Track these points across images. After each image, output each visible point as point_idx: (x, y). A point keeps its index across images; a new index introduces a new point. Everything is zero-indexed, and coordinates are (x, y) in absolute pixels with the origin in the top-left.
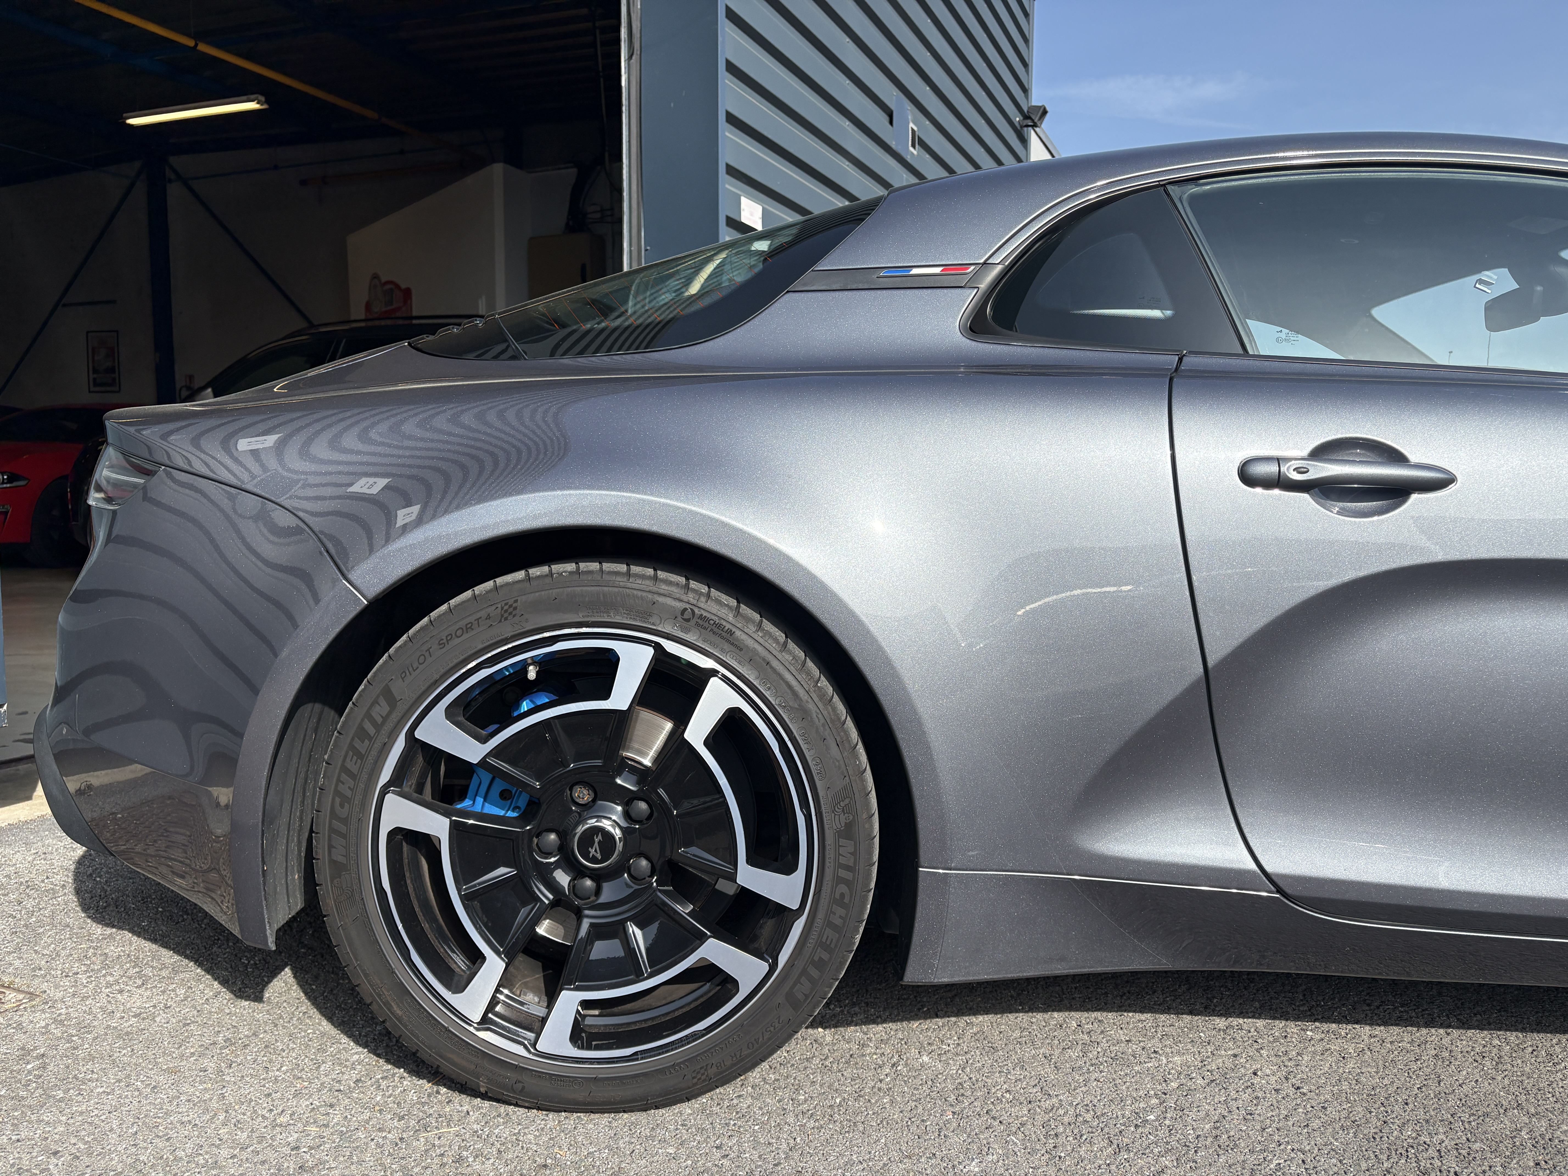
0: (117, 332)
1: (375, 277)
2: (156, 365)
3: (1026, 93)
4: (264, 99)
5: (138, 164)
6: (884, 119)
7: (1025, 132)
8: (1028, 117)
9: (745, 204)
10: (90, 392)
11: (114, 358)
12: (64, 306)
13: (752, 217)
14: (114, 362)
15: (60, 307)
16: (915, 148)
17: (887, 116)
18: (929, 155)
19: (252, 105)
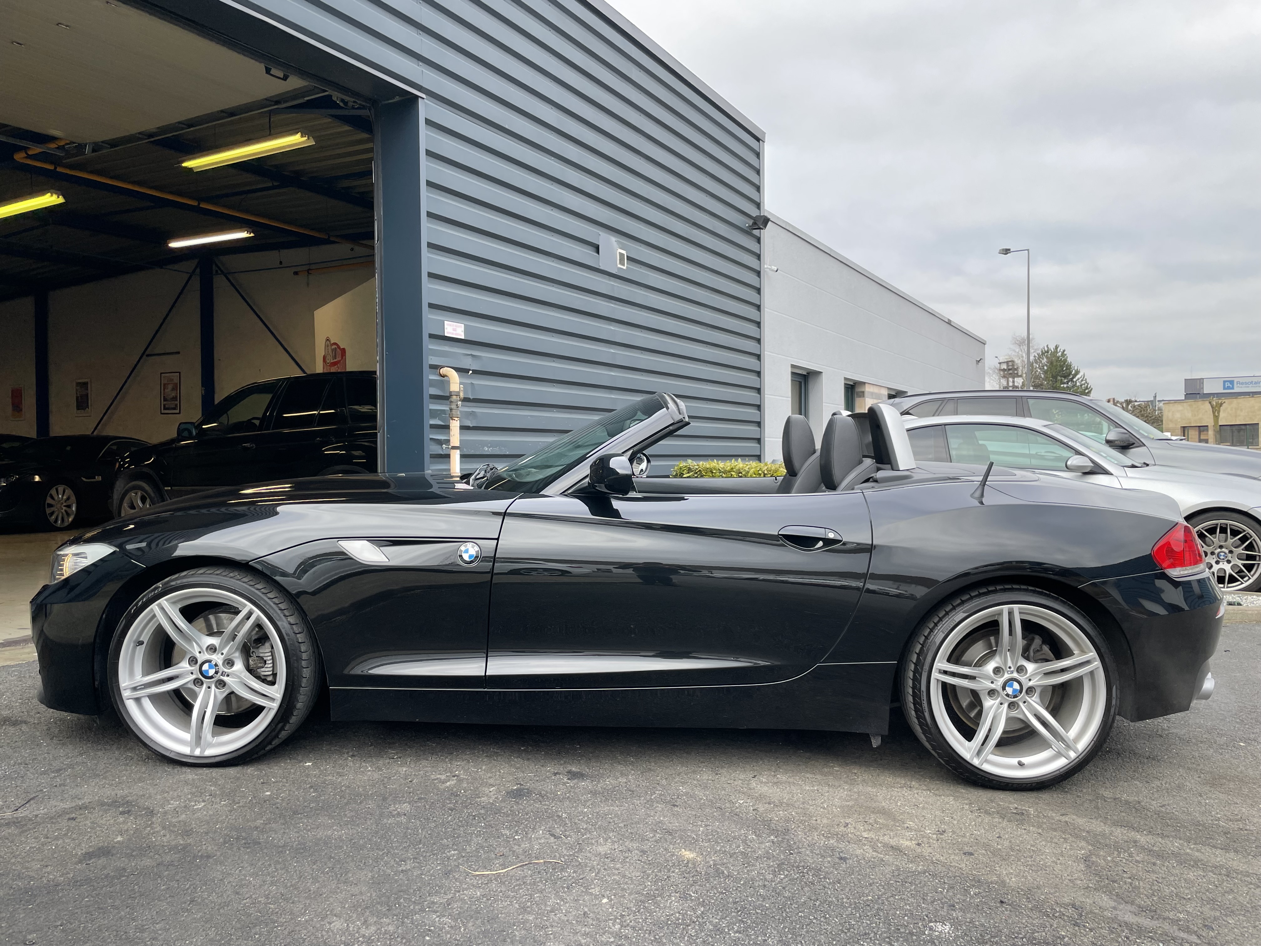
0: (180, 373)
2: (202, 396)
3: (758, 205)
4: (251, 230)
5: (196, 261)
6: (590, 252)
7: (756, 232)
8: (755, 223)
9: (448, 325)
10: (161, 413)
11: (177, 391)
12: (148, 356)
13: (454, 332)
14: (177, 393)
15: (145, 356)
16: (624, 265)
17: (594, 249)
18: (642, 266)
19: (243, 235)
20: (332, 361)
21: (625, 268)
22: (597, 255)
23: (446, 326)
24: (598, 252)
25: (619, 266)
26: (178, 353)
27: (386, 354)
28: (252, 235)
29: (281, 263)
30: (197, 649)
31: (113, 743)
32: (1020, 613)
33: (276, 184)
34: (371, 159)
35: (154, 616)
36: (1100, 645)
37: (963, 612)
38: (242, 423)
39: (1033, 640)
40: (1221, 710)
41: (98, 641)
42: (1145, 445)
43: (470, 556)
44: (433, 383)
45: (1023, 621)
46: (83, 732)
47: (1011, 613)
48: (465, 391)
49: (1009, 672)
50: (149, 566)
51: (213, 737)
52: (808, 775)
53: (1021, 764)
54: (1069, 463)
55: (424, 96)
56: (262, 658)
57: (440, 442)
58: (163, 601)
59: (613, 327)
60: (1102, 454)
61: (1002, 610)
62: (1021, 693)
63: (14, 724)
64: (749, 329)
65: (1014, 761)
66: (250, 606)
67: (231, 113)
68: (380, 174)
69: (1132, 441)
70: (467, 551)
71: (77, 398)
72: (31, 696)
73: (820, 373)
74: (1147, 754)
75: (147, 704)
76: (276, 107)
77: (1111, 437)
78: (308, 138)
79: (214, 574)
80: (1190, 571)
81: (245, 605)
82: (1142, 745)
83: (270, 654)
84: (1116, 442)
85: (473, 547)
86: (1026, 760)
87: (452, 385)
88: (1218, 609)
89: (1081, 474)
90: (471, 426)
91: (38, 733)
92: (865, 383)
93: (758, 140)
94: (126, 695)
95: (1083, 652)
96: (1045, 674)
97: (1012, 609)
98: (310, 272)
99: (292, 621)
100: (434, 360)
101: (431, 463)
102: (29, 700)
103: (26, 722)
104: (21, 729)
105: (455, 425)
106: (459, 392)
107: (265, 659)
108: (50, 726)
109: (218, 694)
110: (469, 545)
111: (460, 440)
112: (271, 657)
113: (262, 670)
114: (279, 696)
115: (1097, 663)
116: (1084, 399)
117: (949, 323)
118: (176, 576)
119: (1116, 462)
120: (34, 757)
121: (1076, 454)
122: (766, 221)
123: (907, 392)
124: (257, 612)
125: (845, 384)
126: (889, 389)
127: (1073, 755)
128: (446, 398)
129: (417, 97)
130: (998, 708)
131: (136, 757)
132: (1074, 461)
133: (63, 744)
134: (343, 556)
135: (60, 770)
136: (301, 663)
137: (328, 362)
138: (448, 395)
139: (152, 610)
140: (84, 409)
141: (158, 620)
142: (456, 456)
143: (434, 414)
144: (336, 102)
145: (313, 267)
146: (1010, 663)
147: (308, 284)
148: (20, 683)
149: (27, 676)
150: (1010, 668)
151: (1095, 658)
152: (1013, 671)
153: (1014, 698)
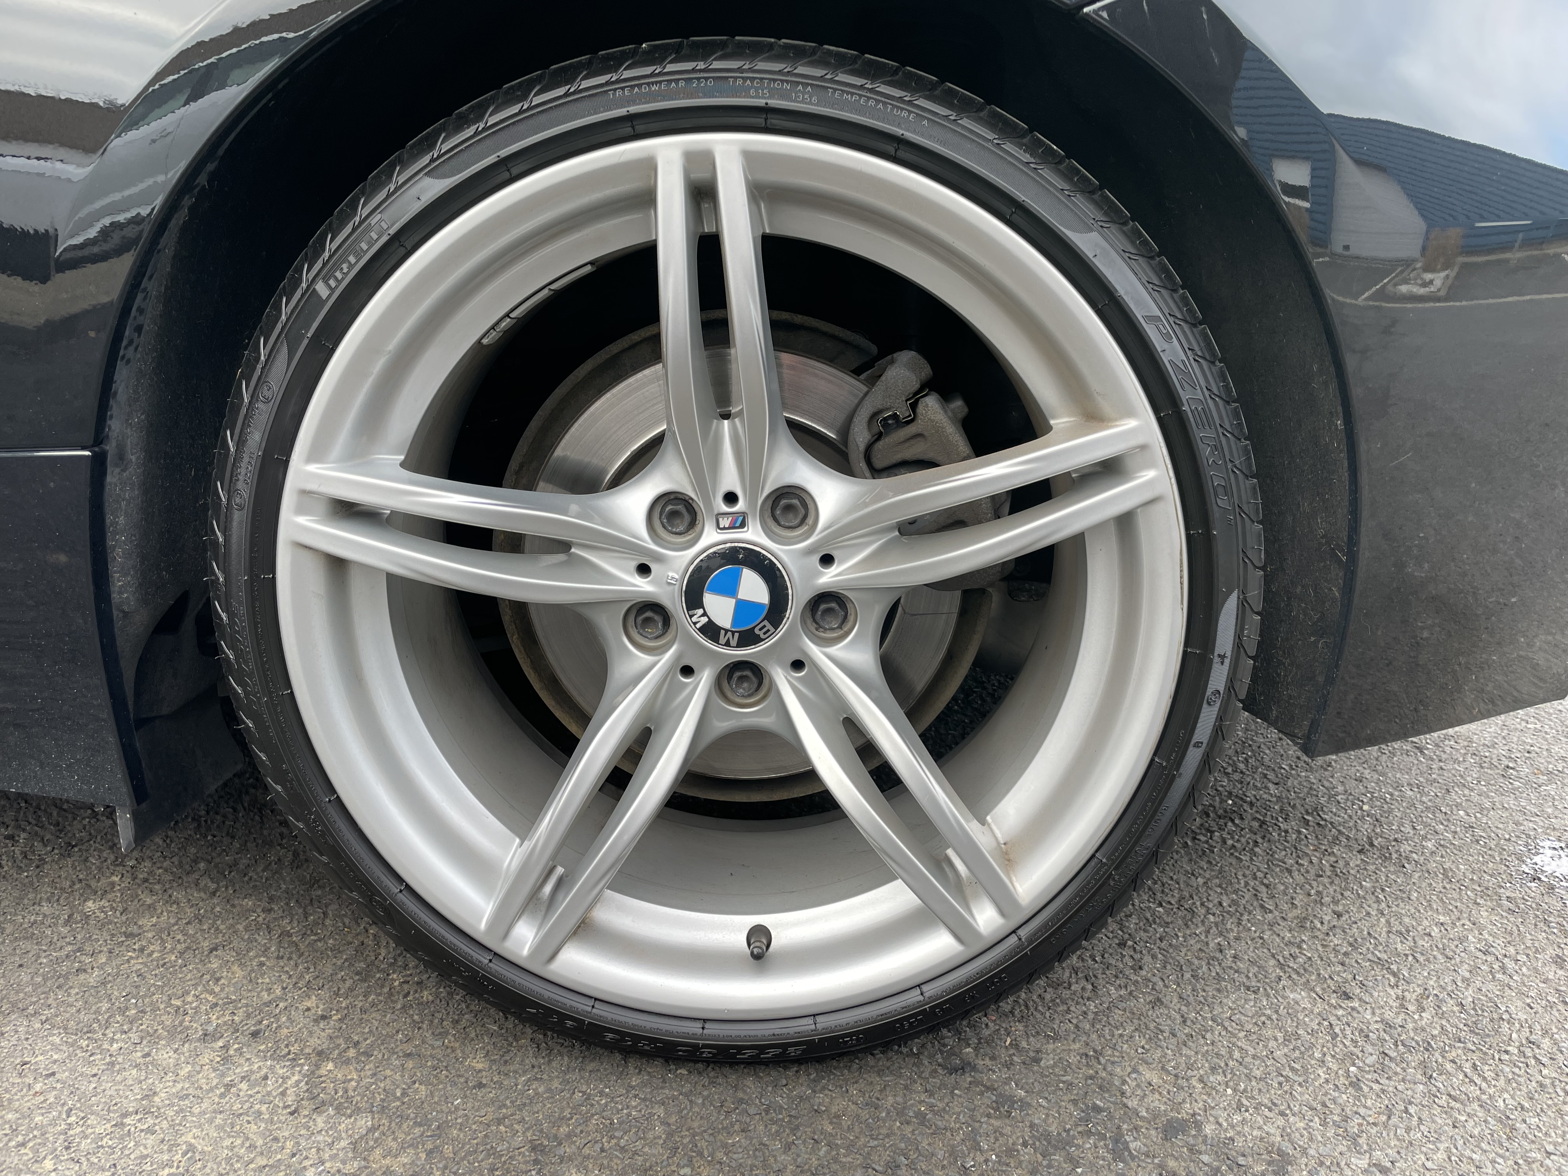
32: (753, 181)
47: (699, 186)
49: (725, 522)
53: (761, 949)
62: (776, 624)
65: (730, 930)
96: (896, 526)
97: (708, 159)
127: (989, 921)
130: (667, 686)
146: (731, 478)
150: (731, 498)
151: (1143, 447)
152: (744, 515)
153: (742, 644)
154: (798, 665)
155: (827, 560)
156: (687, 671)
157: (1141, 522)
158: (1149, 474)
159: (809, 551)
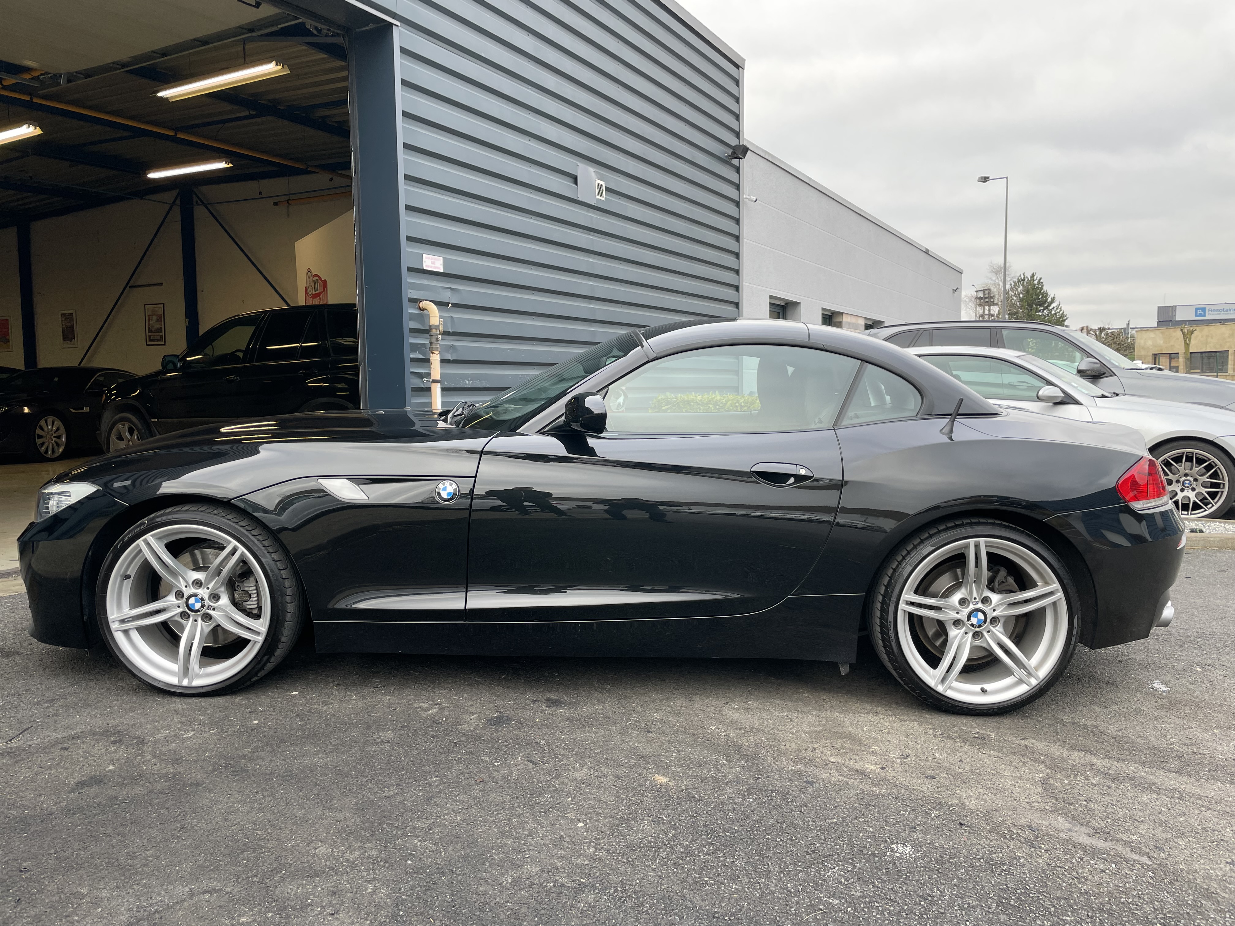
0: (163, 304)
1: (309, 271)
2: (186, 326)
3: (737, 134)
4: (229, 161)
5: (174, 193)
6: (569, 183)
7: (735, 162)
8: (734, 153)
9: (426, 258)
10: (147, 345)
11: (161, 322)
12: (130, 287)
13: (433, 265)
14: (161, 325)
15: (128, 288)
16: (602, 196)
17: (572, 180)
18: (621, 197)
19: (221, 165)
20: (314, 293)
21: (603, 199)
22: (576, 186)
23: (424, 259)
24: (576, 184)
25: (598, 197)
26: (162, 284)
27: (366, 288)
28: (230, 165)
29: (260, 193)
30: (183, 583)
31: (104, 673)
32: (986, 546)
33: (253, 113)
34: (346, 89)
35: (141, 551)
36: (1063, 577)
37: (931, 546)
38: (225, 355)
39: (998, 571)
40: (1180, 636)
41: (85, 577)
42: (1115, 375)
43: (449, 494)
44: (412, 317)
45: (989, 554)
46: (75, 663)
47: (977, 546)
48: (445, 324)
49: (974, 603)
50: (133, 504)
51: (200, 668)
52: (778, 702)
53: (984, 691)
54: (1040, 393)
55: (398, 23)
56: (247, 592)
57: (421, 376)
58: (149, 537)
59: (592, 259)
60: (1073, 384)
61: (969, 544)
62: (985, 623)
63: (7, 656)
64: (728, 260)
65: (977, 688)
66: (234, 543)
67: (204, 41)
68: (356, 105)
69: (1103, 370)
70: (445, 489)
71: (63, 330)
72: (23, 627)
73: (798, 303)
74: (1107, 679)
75: (135, 636)
76: (250, 35)
77: (1083, 367)
78: (283, 67)
79: (199, 511)
80: (1153, 504)
81: (230, 542)
82: (1102, 670)
83: (254, 588)
84: (1087, 372)
85: (451, 485)
86: (988, 687)
87: (431, 318)
88: (1179, 540)
89: (1051, 404)
90: (451, 359)
91: (30, 664)
92: (842, 313)
93: (737, 66)
94: (114, 627)
95: (1047, 583)
96: (1009, 604)
97: (979, 542)
98: (290, 202)
99: (276, 558)
100: (412, 294)
101: (413, 396)
102: (22, 631)
103: (19, 654)
104: (14, 661)
105: (435, 359)
106: (438, 326)
107: (250, 592)
108: (43, 657)
109: (204, 627)
110: (447, 483)
111: (441, 374)
112: (255, 591)
113: (248, 603)
114: (264, 630)
115: (1060, 595)
116: (1058, 329)
117: (927, 252)
118: (162, 512)
119: (1086, 392)
120: (27, 688)
121: (1047, 385)
122: (745, 150)
123: (883, 322)
124: (242, 549)
125: (823, 314)
126: (866, 319)
127: (1034, 682)
128: (426, 331)
129: (391, 25)
130: (963, 638)
131: (127, 687)
132: (1046, 391)
133: (55, 675)
134: (322, 493)
135: (53, 700)
136: (286, 598)
137: (310, 293)
138: (428, 329)
139: (138, 545)
140: (71, 341)
141: (144, 555)
142: (437, 389)
143: (415, 347)
144: (310, 30)
145: (292, 197)
146: (975, 595)
147: (288, 215)
148: (13, 614)
149: (20, 607)
150: (975, 599)
151: (1058, 589)
152: (978, 602)
153: (978, 627)
154: (989, 632)
155: (994, 610)
156: (966, 633)
157: (1058, 603)
158: (1059, 594)
159: (991, 609)
